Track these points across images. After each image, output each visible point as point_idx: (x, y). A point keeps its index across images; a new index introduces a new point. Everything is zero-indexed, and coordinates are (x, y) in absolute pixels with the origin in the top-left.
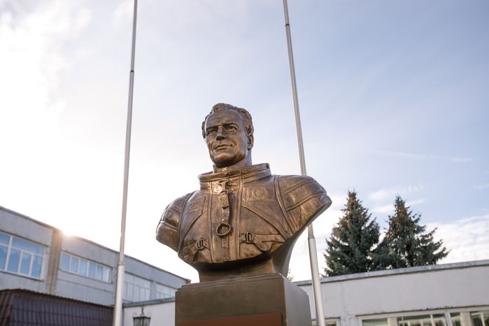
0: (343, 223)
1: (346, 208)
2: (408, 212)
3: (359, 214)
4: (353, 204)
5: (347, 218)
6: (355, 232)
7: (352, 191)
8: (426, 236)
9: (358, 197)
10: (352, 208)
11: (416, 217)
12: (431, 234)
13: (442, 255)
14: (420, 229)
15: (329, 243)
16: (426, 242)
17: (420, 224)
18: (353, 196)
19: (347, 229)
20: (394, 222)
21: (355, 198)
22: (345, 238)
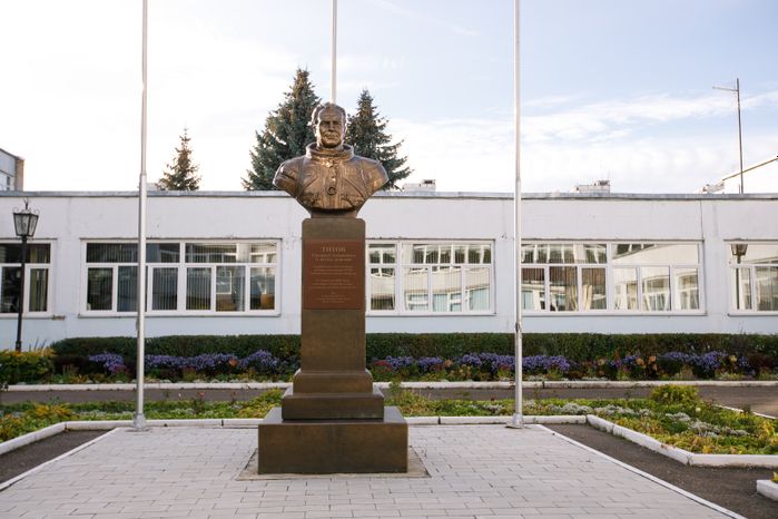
0: (284, 112)
1: (292, 91)
2: (374, 114)
3: (308, 104)
4: (302, 88)
5: (290, 106)
6: (299, 129)
7: (303, 69)
8: (389, 148)
9: (310, 78)
10: (300, 94)
11: (383, 122)
12: (395, 147)
13: (403, 175)
14: (384, 139)
15: (259, 137)
16: (388, 155)
17: (385, 132)
18: (303, 76)
19: (288, 122)
20: (353, 124)
21: (306, 80)
22: (283, 135)
